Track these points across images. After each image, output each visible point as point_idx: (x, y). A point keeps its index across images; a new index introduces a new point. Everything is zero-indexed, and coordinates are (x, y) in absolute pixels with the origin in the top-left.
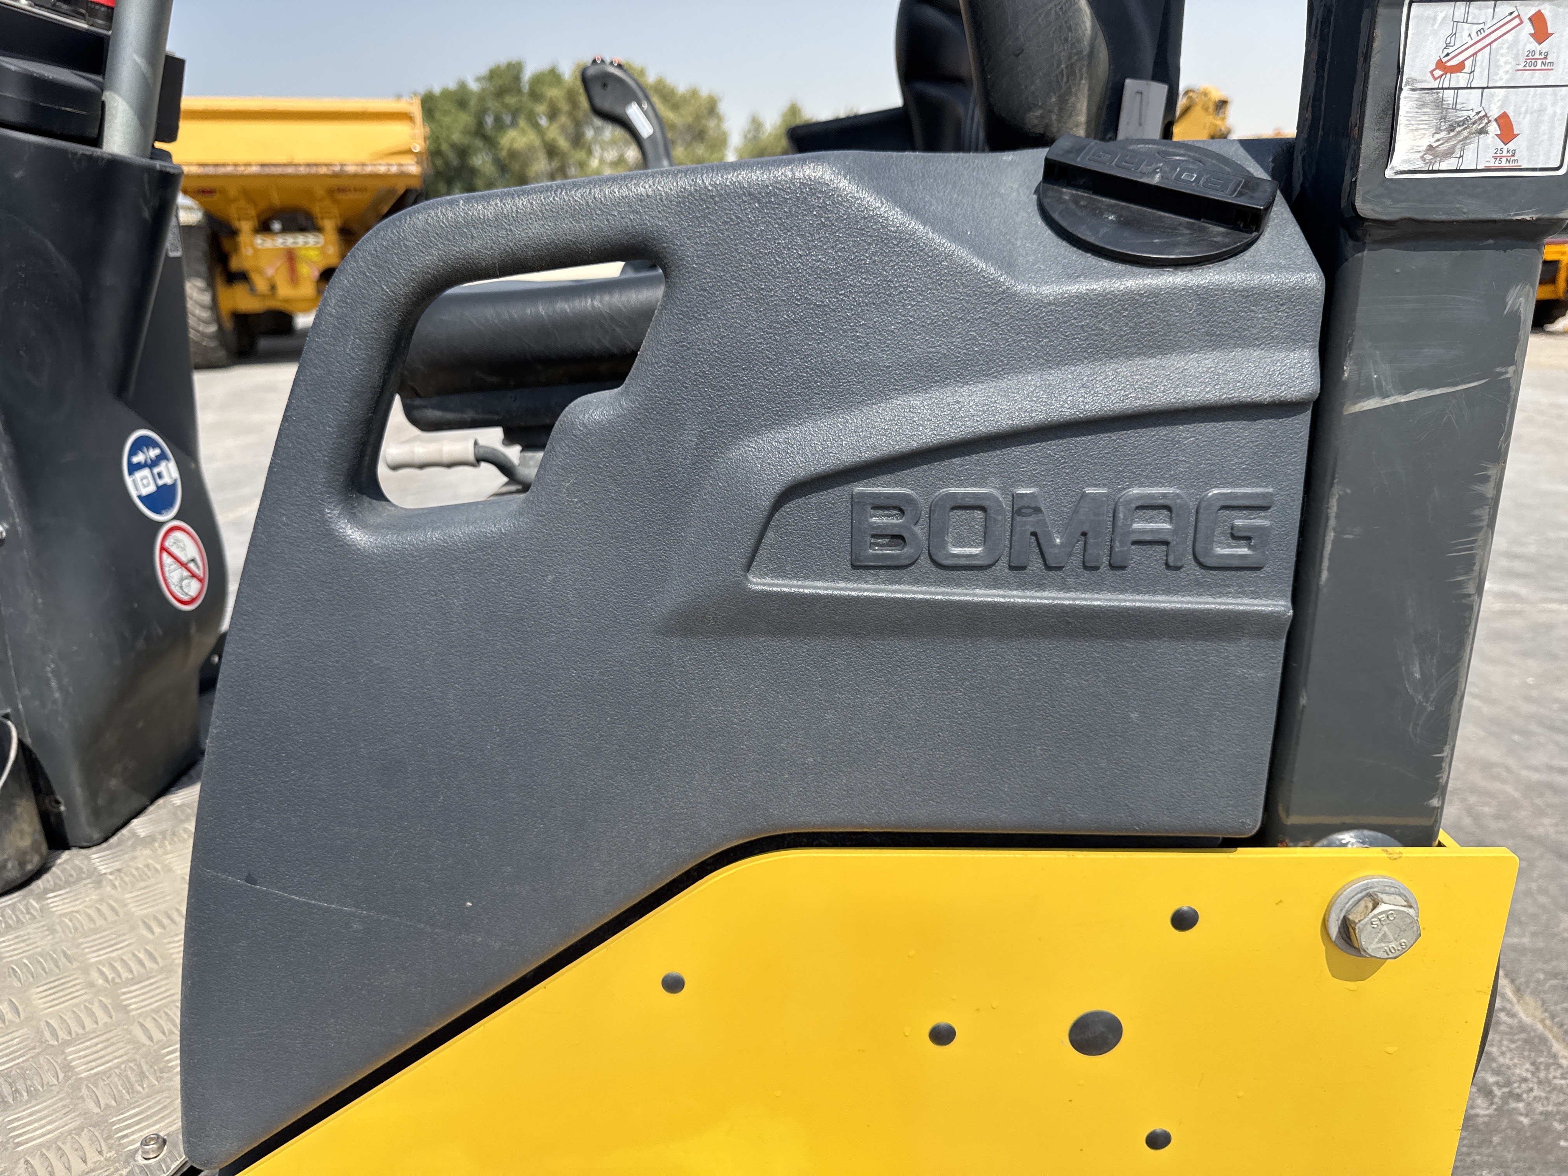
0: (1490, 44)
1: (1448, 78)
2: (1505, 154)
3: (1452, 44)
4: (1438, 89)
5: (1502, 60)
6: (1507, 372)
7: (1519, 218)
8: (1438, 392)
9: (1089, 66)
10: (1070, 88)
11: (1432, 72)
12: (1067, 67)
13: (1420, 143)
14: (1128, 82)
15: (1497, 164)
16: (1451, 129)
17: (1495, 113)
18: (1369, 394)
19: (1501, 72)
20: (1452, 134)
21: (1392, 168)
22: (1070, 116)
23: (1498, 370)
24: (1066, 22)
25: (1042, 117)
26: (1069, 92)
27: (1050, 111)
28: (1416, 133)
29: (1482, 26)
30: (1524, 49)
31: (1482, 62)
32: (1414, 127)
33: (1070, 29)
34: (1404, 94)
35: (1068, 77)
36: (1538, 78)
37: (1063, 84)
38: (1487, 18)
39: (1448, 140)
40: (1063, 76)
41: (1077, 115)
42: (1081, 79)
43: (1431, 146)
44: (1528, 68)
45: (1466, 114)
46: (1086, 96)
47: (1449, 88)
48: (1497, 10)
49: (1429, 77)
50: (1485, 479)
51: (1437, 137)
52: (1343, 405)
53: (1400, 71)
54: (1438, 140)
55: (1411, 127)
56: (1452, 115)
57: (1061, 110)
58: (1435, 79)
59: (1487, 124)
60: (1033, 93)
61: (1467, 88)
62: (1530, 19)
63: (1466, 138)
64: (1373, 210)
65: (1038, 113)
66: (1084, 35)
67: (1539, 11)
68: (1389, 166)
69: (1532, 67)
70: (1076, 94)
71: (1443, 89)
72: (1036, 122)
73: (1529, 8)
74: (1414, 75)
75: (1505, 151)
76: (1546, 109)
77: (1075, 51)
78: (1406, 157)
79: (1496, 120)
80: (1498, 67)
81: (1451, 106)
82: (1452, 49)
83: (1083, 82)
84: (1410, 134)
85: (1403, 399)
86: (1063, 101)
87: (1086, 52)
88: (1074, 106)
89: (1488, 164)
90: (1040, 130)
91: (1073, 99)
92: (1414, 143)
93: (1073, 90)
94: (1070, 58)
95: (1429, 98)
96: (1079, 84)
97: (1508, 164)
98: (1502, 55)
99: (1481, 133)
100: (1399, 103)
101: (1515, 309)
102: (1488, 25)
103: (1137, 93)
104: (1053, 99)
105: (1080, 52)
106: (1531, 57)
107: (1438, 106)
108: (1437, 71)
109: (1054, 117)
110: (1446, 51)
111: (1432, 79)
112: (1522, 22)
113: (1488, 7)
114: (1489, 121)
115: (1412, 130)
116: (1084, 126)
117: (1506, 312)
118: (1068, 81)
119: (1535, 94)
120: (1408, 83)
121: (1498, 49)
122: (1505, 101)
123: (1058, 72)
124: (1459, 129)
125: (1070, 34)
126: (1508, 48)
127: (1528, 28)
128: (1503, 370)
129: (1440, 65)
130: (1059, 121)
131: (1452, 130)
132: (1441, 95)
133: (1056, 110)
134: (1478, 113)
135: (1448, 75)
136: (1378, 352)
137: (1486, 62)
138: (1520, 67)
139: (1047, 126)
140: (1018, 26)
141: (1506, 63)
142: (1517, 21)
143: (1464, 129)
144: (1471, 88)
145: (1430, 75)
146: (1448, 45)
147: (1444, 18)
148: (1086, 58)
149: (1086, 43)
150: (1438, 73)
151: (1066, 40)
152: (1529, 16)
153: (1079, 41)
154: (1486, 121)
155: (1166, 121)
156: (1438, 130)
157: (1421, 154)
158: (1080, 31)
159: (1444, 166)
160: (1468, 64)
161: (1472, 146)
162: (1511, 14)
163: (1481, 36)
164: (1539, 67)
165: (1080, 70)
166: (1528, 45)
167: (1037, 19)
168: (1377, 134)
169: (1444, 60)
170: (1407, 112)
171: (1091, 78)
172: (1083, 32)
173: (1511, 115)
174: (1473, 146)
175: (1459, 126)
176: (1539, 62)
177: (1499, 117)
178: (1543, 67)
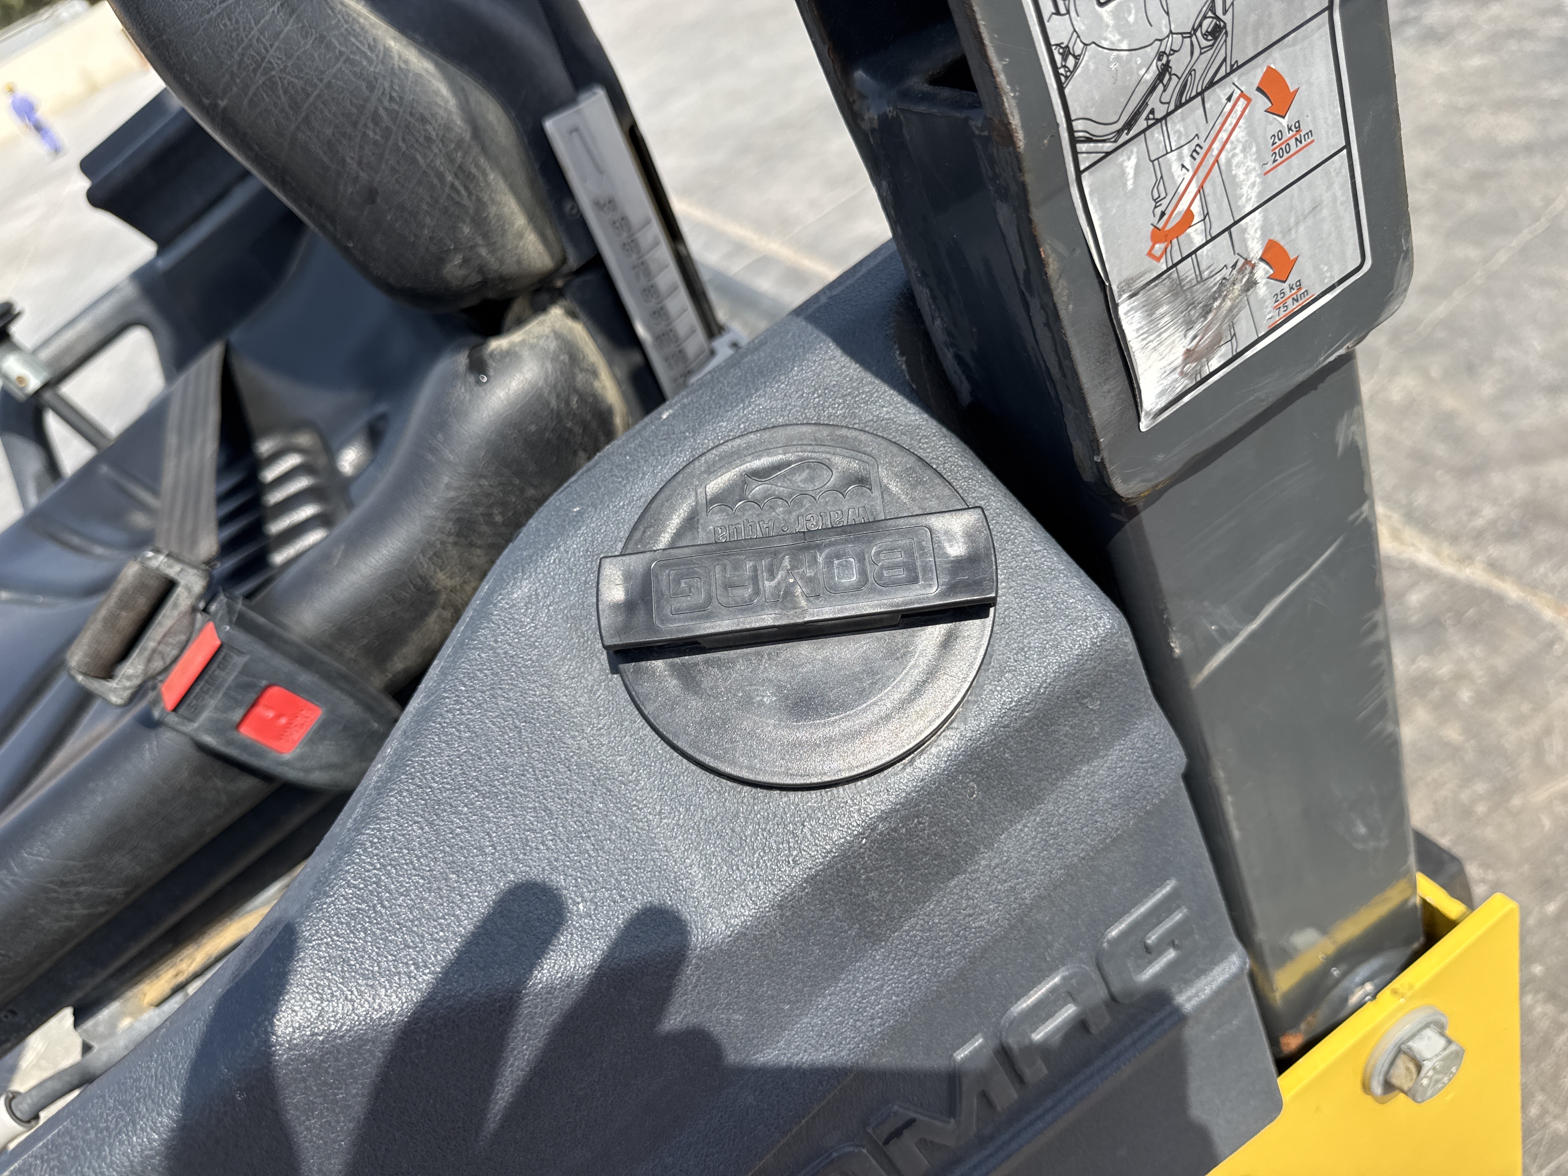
0: (1217, 161)
1: (1176, 247)
2: (1288, 294)
3: (1163, 195)
4: (1168, 269)
5: (1240, 173)
6: (1362, 513)
7: (1332, 358)
8: (1292, 588)
9: (484, 150)
10: (479, 200)
11: (1150, 254)
12: (456, 176)
13: (1171, 358)
14: (550, 125)
15: (1282, 314)
16: (1207, 310)
17: (1255, 249)
18: (1213, 648)
19: (1245, 189)
20: (1210, 317)
21: (1147, 414)
22: (504, 232)
23: (1351, 517)
24: (411, 114)
25: (466, 261)
26: (481, 205)
27: (472, 248)
28: (1162, 348)
29: (1196, 141)
30: (1265, 137)
31: (1215, 193)
32: (1155, 343)
33: (423, 120)
34: (1122, 310)
35: (466, 188)
36: (1297, 165)
37: (466, 202)
38: (1198, 128)
39: (1207, 329)
40: (458, 192)
41: (512, 224)
42: (485, 174)
43: (1188, 351)
44: (1280, 160)
45: (1218, 277)
46: (507, 190)
47: (1183, 259)
48: (1207, 105)
49: (1149, 262)
50: (1375, 626)
51: (1191, 333)
52: (1186, 682)
53: (1103, 285)
54: (1195, 337)
55: (1152, 345)
56: (1200, 294)
57: (485, 236)
58: (1158, 259)
59: (1251, 272)
60: (431, 238)
61: (1207, 242)
62: (1259, 89)
63: (1231, 309)
64: (1143, 481)
65: (458, 260)
66: (450, 113)
67: (1269, 68)
68: (1143, 415)
69: (1286, 156)
70: (493, 201)
71: (1175, 265)
72: (462, 272)
73: (1252, 73)
74: (1126, 274)
75: (1287, 290)
76: (1321, 201)
77: (453, 146)
78: (1160, 388)
79: (1262, 259)
80: (1238, 185)
81: (1194, 282)
82: (1165, 203)
83: (492, 177)
84: (1155, 355)
85: (1254, 626)
86: (480, 223)
87: (467, 136)
88: (499, 217)
89: (1272, 322)
90: (475, 278)
91: (493, 210)
92: (1164, 362)
93: (486, 198)
94: (452, 161)
95: (1158, 291)
96: (488, 184)
97: (1296, 304)
98: (1238, 166)
99: (1248, 290)
100: (1120, 326)
101: (1350, 439)
102: (1203, 136)
103: (571, 132)
104: (466, 230)
105: (460, 143)
106: (1279, 143)
107: (1177, 293)
108: (1157, 246)
109: (483, 251)
110: (1158, 211)
111: (1155, 262)
112: (1249, 100)
113: (1192, 111)
114: (1253, 267)
115: (1155, 349)
116: (529, 229)
117: (1340, 449)
118: (470, 194)
119: (1300, 190)
120: (1122, 291)
121: (1229, 162)
122: (1265, 228)
123: (447, 190)
124: (1216, 304)
125: (428, 127)
126: (1244, 150)
127: (1262, 103)
128: (1356, 514)
129: (1159, 235)
130: (493, 252)
131: (1208, 313)
132: (1175, 275)
133: (479, 240)
134: (1234, 266)
135: (1175, 241)
136: (1206, 604)
137: (1220, 189)
138: (1268, 167)
139: (481, 270)
140: (344, 161)
141: (1247, 173)
142: (1242, 103)
143: (1224, 300)
144: (1213, 239)
145: (1148, 259)
146: (1157, 201)
147: (1137, 167)
148: (473, 143)
149: (459, 122)
150: (1159, 247)
151: (428, 139)
152: (1256, 82)
153: (448, 128)
154: (1249, 268)
155: (627, 128)
156: (1189, 324)
157: (1179, 370)
158: (441, 112)
159: (1215, 364)
160: (1196, 209)
161: (1242, 314)
162: (1229, 99)
163: (1199, 158)
164: (1294, 149)
165: (477, 166)
166: (1269, 127)
167: (364, 134)
168: (1106, 388)
169: (1160, 225)
170: (1138, 330)
171: (495, 162)
172: (446, 109)
173: (1277, 237)
174: (1245, 314)
175: (1215, 299)
176: (1292, 142)
177: (1265, 251)
178: (1300, 146)
